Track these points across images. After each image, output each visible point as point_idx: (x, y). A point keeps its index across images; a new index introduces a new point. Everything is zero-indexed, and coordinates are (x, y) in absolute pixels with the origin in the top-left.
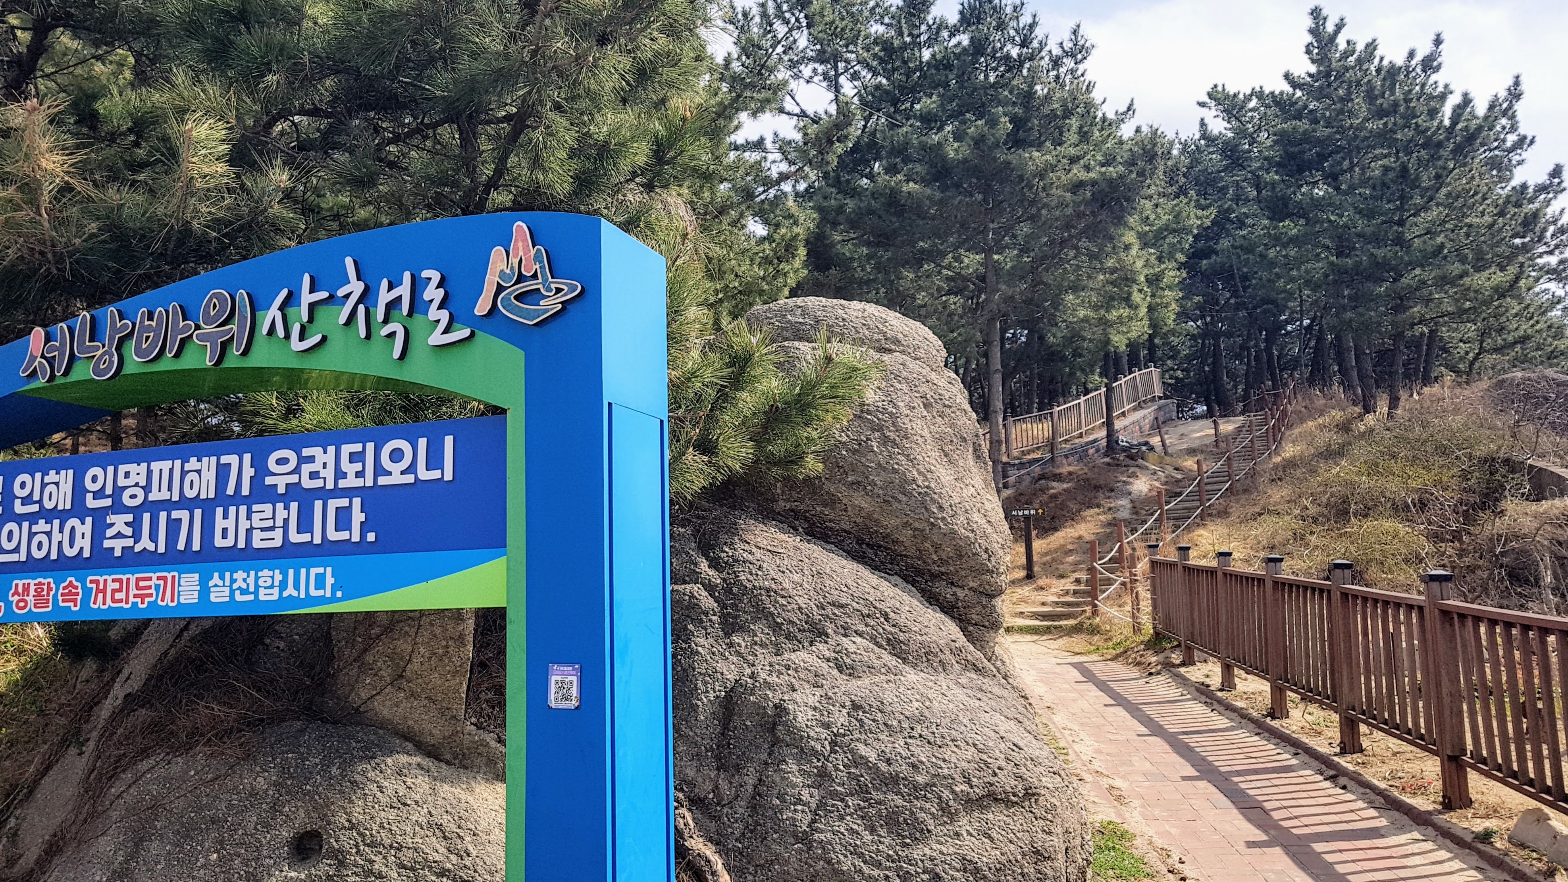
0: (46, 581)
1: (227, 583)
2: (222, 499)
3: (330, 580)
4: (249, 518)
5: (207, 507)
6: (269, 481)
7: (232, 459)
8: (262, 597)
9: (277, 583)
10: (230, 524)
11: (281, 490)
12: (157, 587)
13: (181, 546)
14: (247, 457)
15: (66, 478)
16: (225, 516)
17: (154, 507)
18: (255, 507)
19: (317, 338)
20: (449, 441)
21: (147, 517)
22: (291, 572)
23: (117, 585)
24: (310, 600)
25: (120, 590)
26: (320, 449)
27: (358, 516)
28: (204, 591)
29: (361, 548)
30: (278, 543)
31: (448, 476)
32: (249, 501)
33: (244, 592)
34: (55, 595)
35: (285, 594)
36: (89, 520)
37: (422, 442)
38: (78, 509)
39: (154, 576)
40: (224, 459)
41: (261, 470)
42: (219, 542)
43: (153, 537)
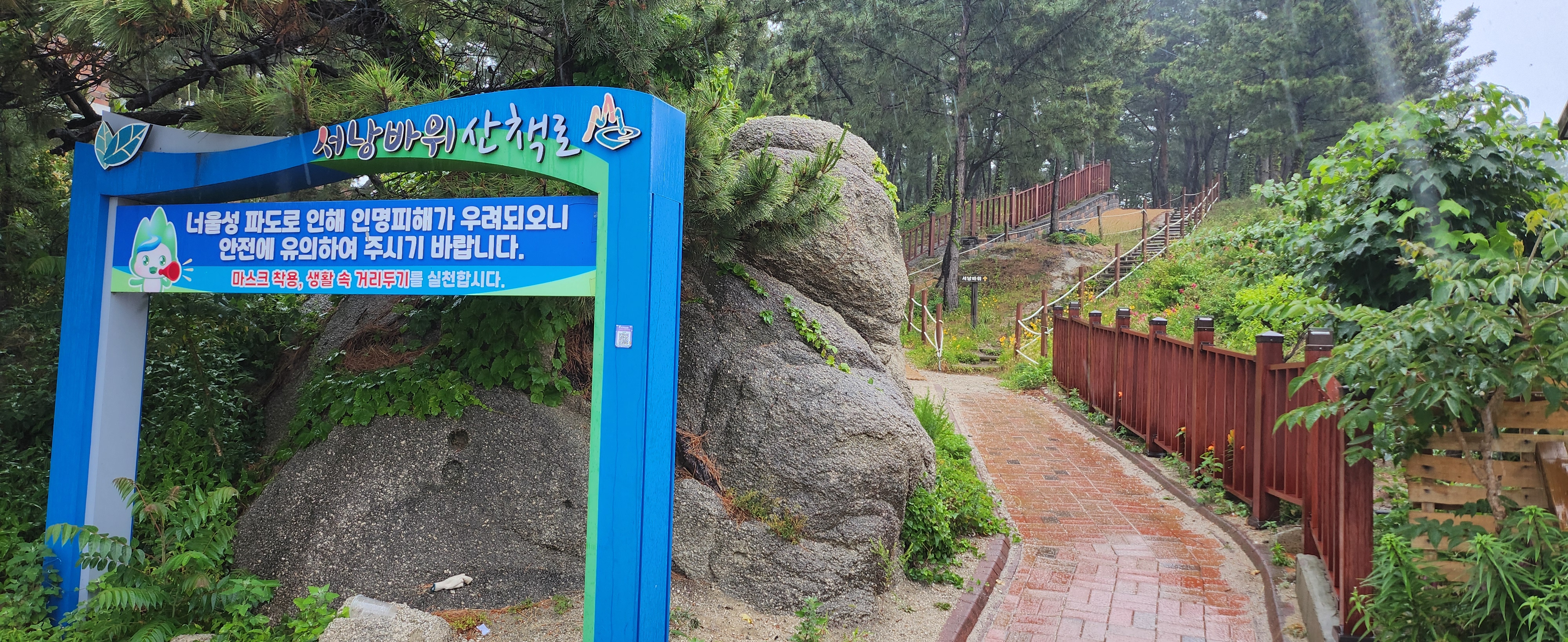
0: (329, 271)
1: (439, 277)
2: (435, 231)
3: (498, 279)
4: (452, 242)
5: (428, 235)
6: (463, 223)
7: (442, 210)
8: (459, 286)
9: (468, 279)
10: (440, 245)
11: (470, 229)
12: (397, 278)
13: (411, 256)
14: (451, 209)
15: (341, 213)
16: (438, 241)
17: (396, 234)
18: (455, 237)
19: (494, 147)
20: (565, 208)
21: (391, 239)
22: (476, 273)
23: (373, 276)
24: (486, 289)
25: (375, 278)
26: (493, 208)
27: (514, 246)
28: (425, 281)
29: (515, 262)
30: (469, 257)
31: (565, 227)
32: (452, 233)
33: (448, 282)
34: (335, 279)
35: (472, 285)
36: (355, 239)
37: (551, 208)
38: (348, 231)
39: (395, 271)
40: (437, 210)
41: (459, 217)
42: (434, 255)
43: (395, 250)
